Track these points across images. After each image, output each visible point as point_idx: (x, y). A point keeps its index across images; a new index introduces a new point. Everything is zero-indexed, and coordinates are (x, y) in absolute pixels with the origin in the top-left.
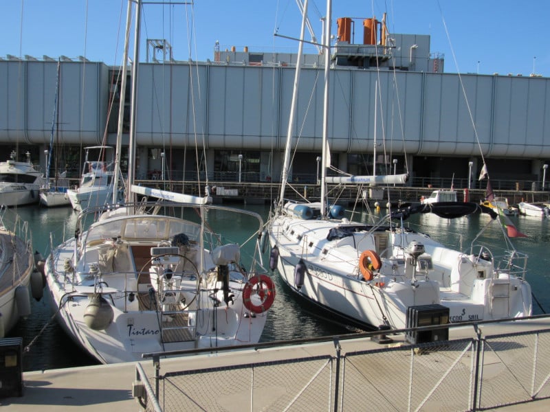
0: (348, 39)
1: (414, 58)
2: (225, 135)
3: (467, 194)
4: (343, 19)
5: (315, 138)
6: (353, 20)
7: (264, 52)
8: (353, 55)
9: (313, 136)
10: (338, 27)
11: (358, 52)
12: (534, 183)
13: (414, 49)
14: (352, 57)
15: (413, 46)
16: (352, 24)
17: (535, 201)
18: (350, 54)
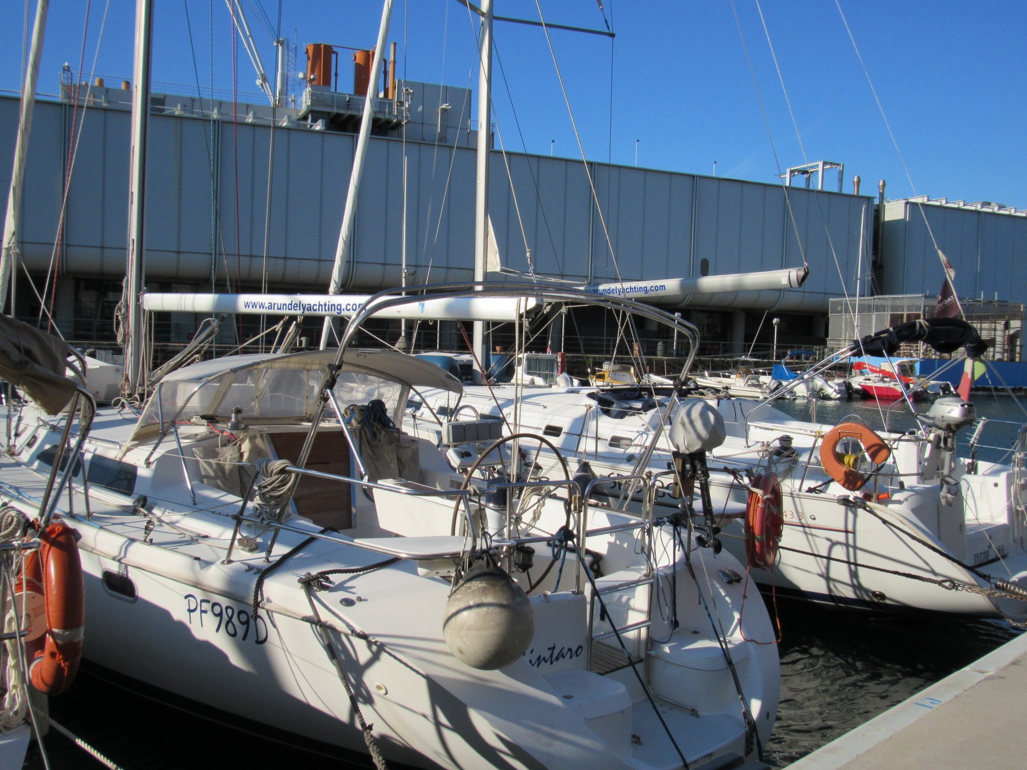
0: (327, 82)
1: (444, 126)
2: (103, 248)
3: (562, 362)
4: (317, 47)
5: (285, 258)
6: (335, 49)
7: (167, 93)
8: (342, 111)
9: (283, 255)
10: (308, 58)
11: (348, 109)
12: (660, 344)
13: (444, 111)
14: (338, 115)
15: (444, 106)
16: (334, 56)
17: (668, 373)
18: (335, 110)
